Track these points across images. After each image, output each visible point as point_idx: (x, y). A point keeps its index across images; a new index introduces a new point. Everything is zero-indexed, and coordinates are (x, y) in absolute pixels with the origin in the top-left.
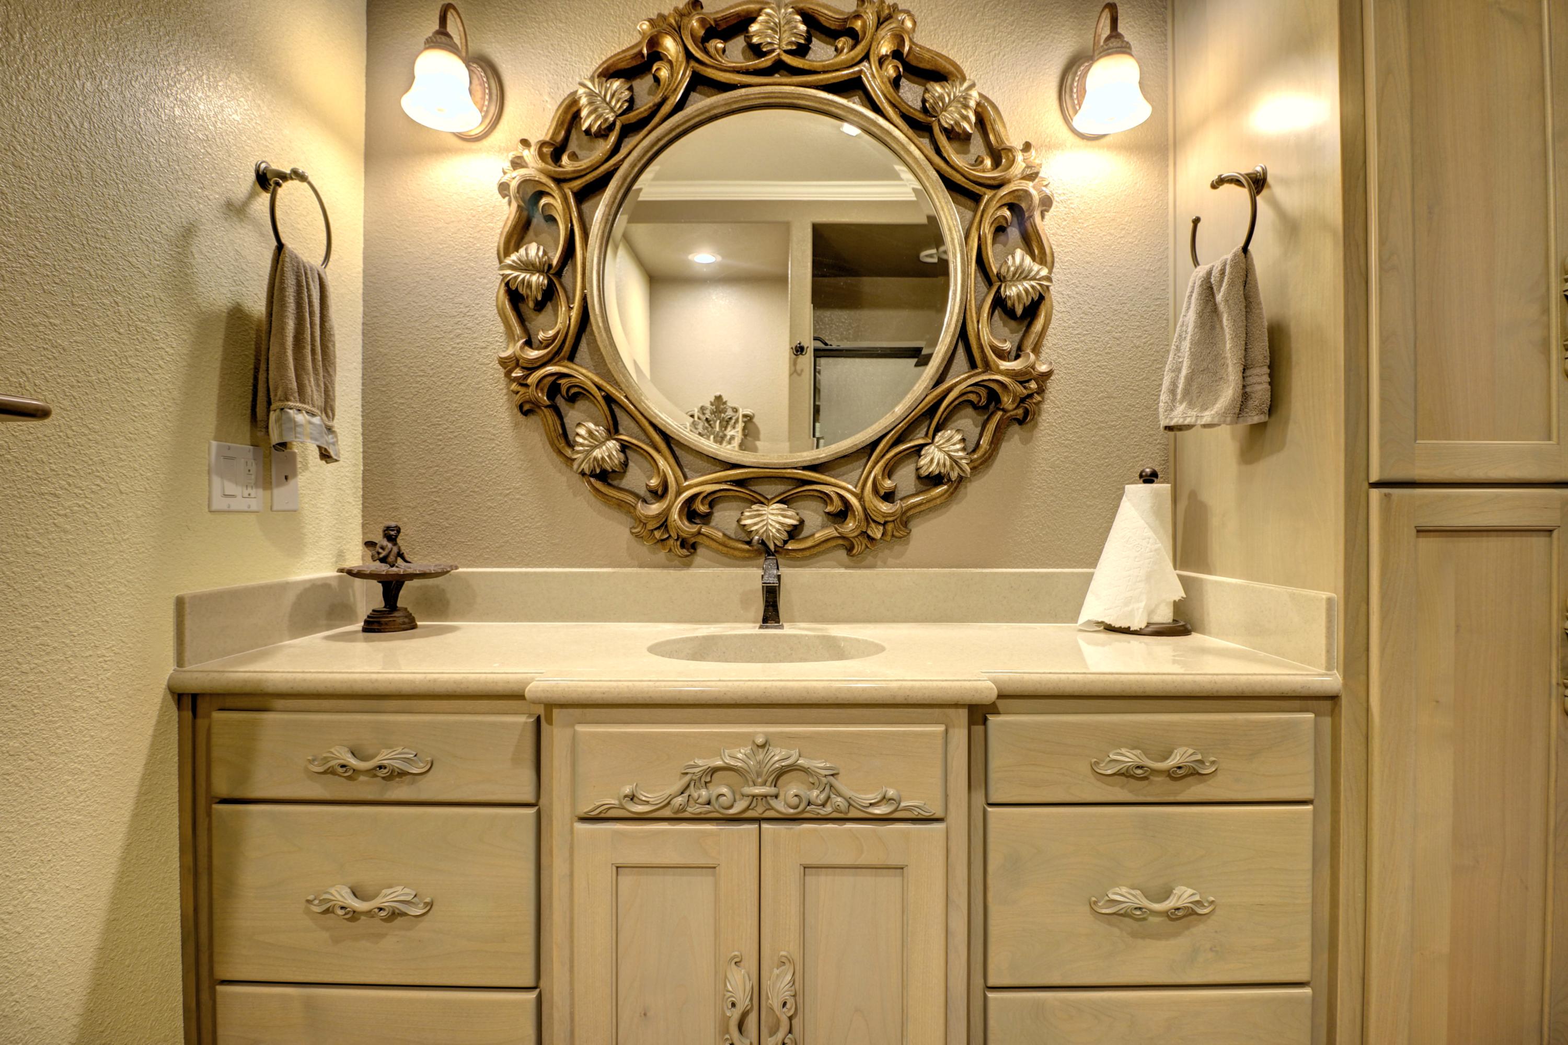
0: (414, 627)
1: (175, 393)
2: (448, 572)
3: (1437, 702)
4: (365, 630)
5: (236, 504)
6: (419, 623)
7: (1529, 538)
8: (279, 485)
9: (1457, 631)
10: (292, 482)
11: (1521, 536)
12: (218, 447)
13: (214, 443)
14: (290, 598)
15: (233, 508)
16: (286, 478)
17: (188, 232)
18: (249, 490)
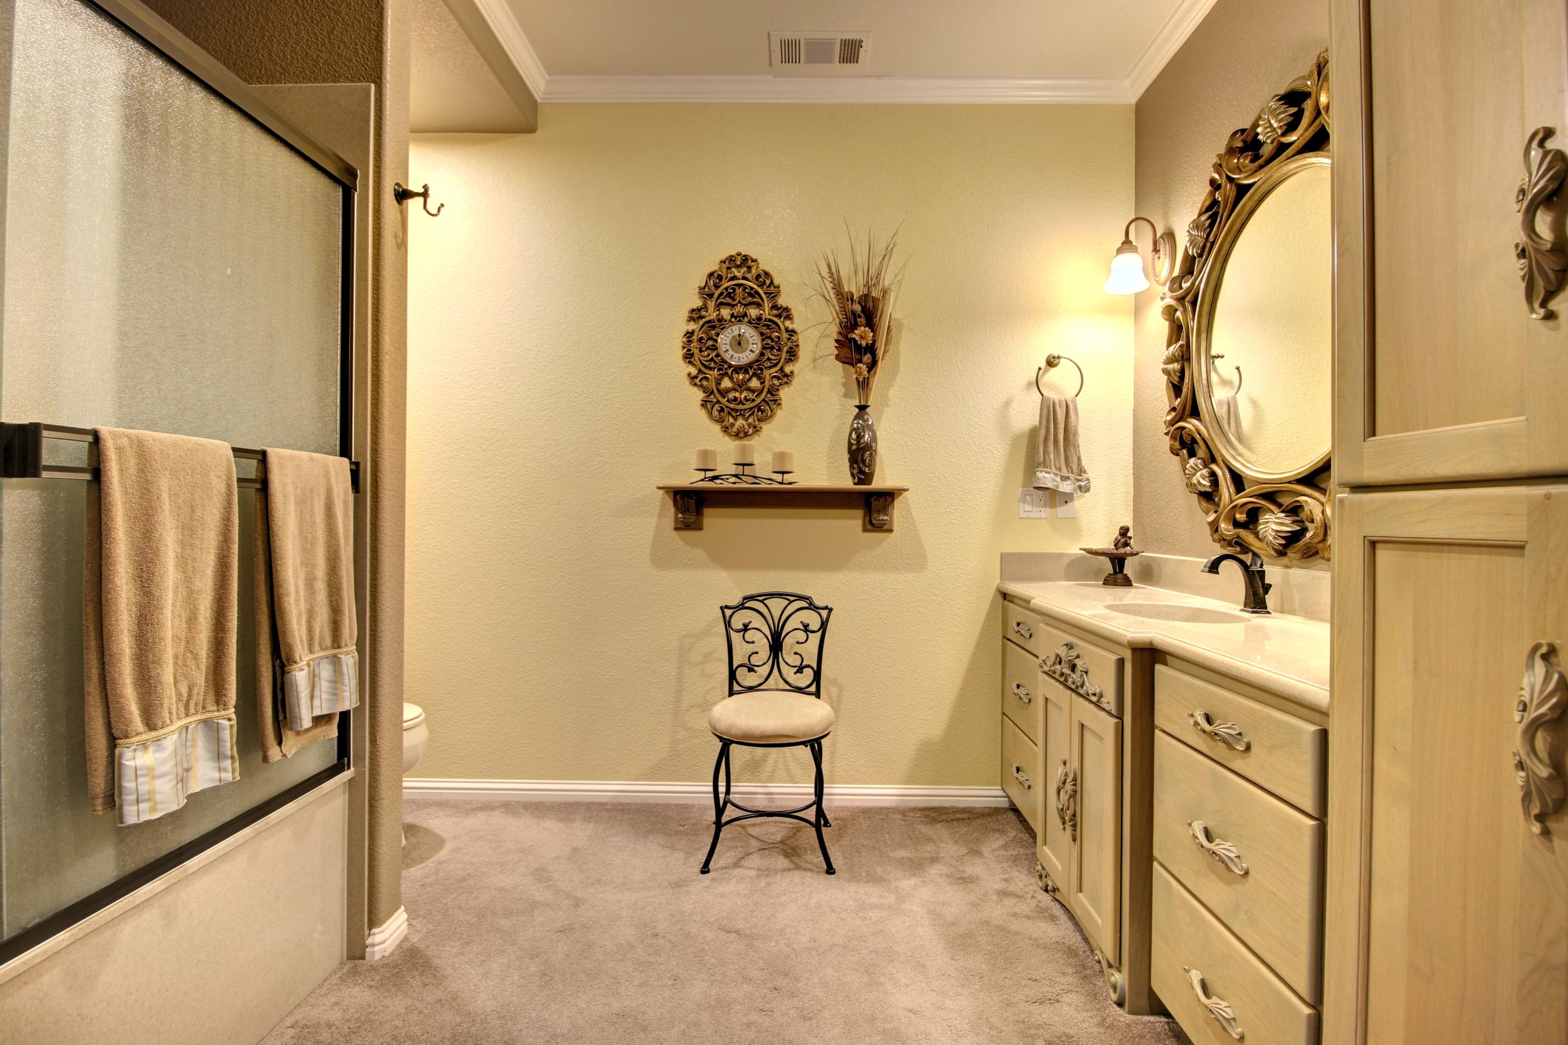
0: (1131, 585)
1: (1002, 471)
2: (1137, 554)
3: (1395, 749)
4: (1104, 584)
5: (1031, 515)
6: (1134, 584)
7: (1500, 558)
8: (1061, 505)
9: (1415, 669)
10: (1070, 505)
11: (1490, 554)
12: (1023, 491)
13: (1020, 489)
14: (1066, 561)
15: (1031, 516)
16: (1066, 502)
17: (1007, 404)
18: (1040, 509)
